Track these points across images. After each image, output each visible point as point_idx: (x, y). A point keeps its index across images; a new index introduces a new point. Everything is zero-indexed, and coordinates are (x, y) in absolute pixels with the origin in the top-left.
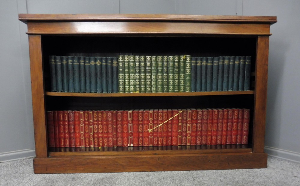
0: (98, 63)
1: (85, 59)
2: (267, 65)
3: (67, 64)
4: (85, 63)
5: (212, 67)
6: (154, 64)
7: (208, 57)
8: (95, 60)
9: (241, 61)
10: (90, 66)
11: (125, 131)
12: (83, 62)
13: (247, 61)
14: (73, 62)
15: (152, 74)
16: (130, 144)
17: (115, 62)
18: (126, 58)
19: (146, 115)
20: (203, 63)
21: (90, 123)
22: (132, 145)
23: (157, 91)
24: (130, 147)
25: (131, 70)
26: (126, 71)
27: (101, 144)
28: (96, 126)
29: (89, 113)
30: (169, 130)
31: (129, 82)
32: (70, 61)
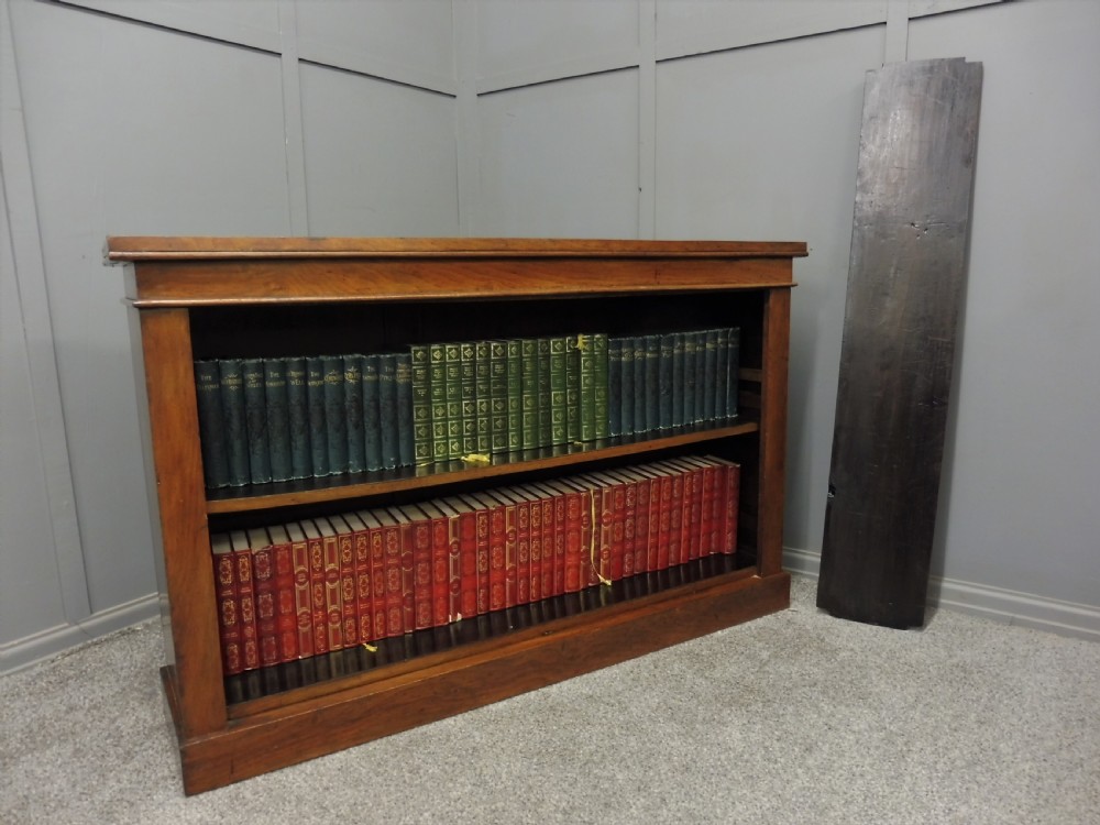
0: (350, 376)
1: (304, 366)
2: (787, 359)
3: (243, 386)
4: (305, 378)
5: (656, 362)
6: (513, 368)
7: (648, 337)
8: (341, 367)
9: (720, 340)
10: (321, 390)
11: (439, 578)
12: (300, 378)
13: (733, 339)
14: (263, 380)
15: (507, 396)
16: (455, 615)
17: (402, 368)
18: (437, 355)
19: (498, 518)
20: (636, 352)
21: (331, 576)
22: (459, 617)
23: (522, 445)
24: (454, 623)
25: (452, 391)
26: (437, 392)
27: (365, 634)
28: (348, 580)
29: (327, 541)
30: (558, 550)
31: (445, 426)
32: (252, 376)
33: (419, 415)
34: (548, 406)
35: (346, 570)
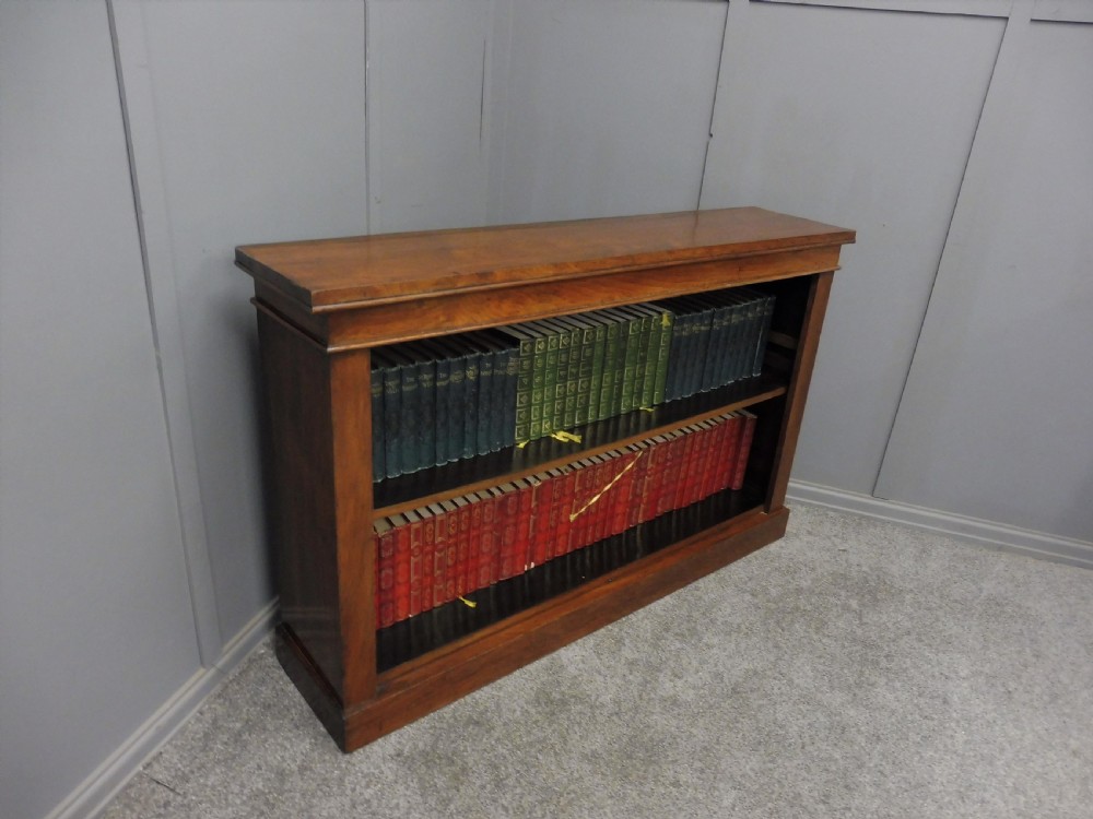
0: (471, 373)
1: (435, 369)
3: (382, 394)
4: (435, 379)
5: (709, 333)
6: (599, 350)
7: (706, 312)
8: (465, 366)
9: (759, 309)
10: (447, 388)
11: (521, 537)
12: (430, 380)
13: (769, 307)
14: (400, 386)
15: (591, 376)
16: (529, 565)
17: (512, 361)
18: (541, 346)
19: (571, 483)
20: (694, 326)
21: (441, 546)
22: (533, 565)
23: (598, 417)
24: (529, 571)
25: (550, 376)
26: (537, 380)
27: (460, 590)
28: (452, 549)
29: (439, 519)
30: (612, 501)
31: (541, 409)
32: (391, 384)
33: (521, 399)
34: (621, 381)
35: (451, 541)
